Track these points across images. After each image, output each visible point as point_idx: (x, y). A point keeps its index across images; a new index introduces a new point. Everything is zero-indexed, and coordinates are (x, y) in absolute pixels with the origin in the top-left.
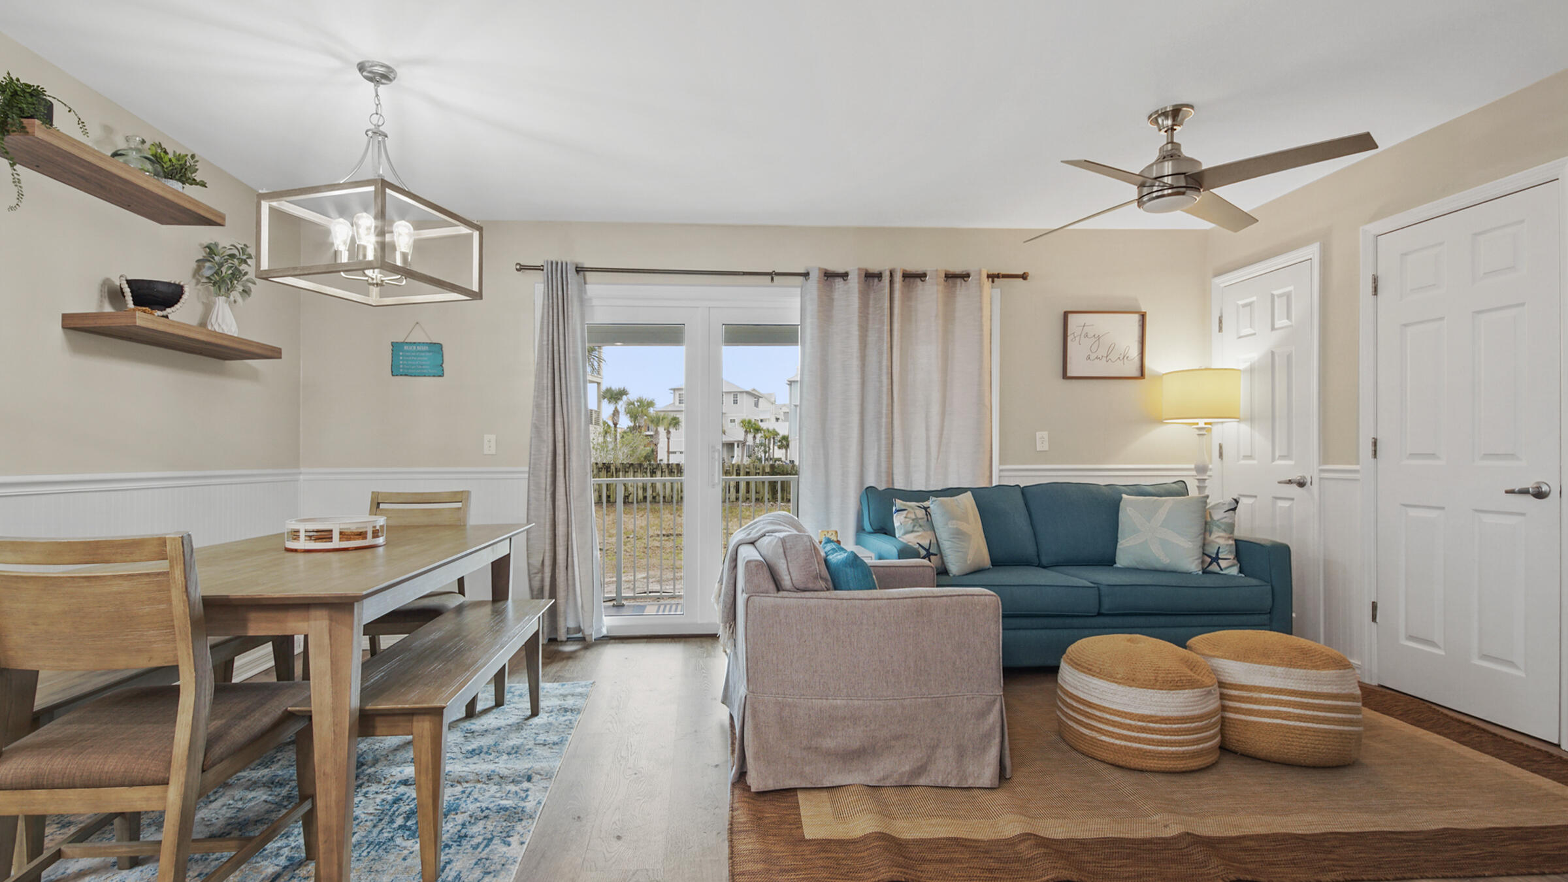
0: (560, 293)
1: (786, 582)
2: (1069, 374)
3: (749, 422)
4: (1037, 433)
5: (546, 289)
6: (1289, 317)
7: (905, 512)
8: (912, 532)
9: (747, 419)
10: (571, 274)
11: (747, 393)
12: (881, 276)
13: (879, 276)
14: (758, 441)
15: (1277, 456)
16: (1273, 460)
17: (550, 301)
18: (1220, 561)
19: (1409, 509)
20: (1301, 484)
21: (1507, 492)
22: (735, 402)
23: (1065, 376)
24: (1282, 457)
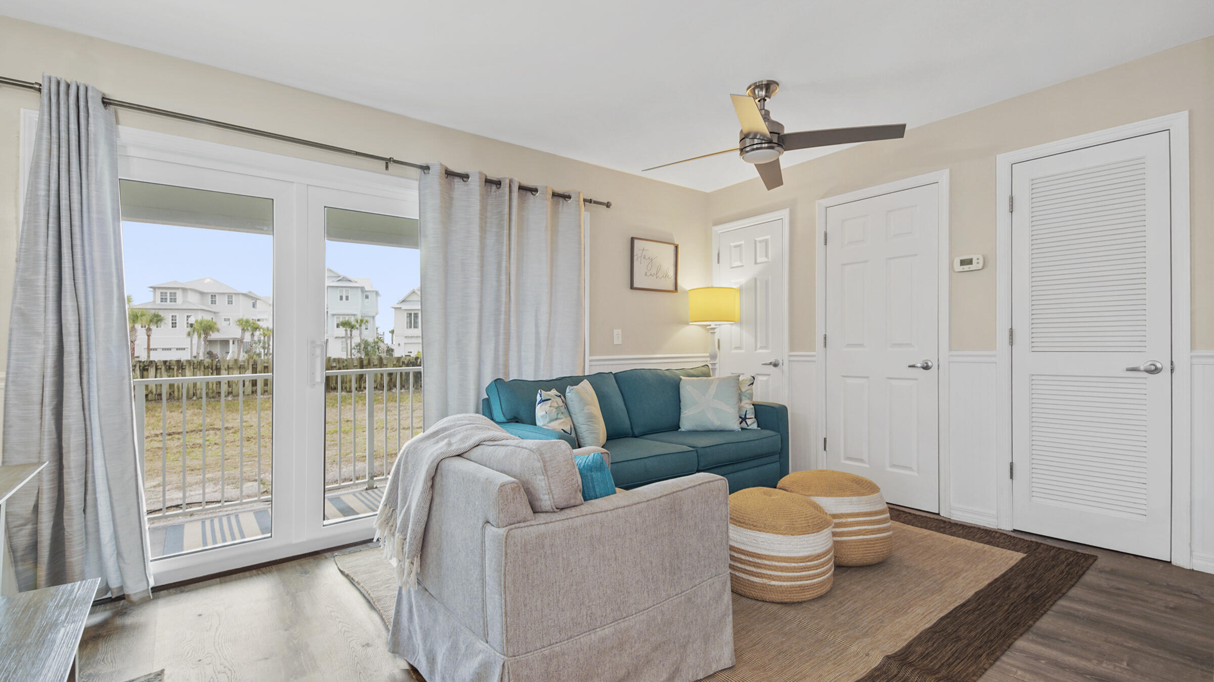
0: (73, 126)
1: (546, 501)
2: (635, 285)
3: (247, 321)
4: (615, 331)
5: (46, 117)
6: (767, 256)
7: (549, 402)
8: (556, 419)
9: (245, 319)
10: (95, 106)
11: (244, 295)
12: (500, 184)
13: (498, 183)
14: (256, 338)
15: (759, 346)
16: (756, 350)
17: (54, 135)
18: (747, 420)
19: (846, 378)
20: (776, 365)
21: (910, 366)
22: (230, 302)
23: (632, 287)
24: (761, 348)
